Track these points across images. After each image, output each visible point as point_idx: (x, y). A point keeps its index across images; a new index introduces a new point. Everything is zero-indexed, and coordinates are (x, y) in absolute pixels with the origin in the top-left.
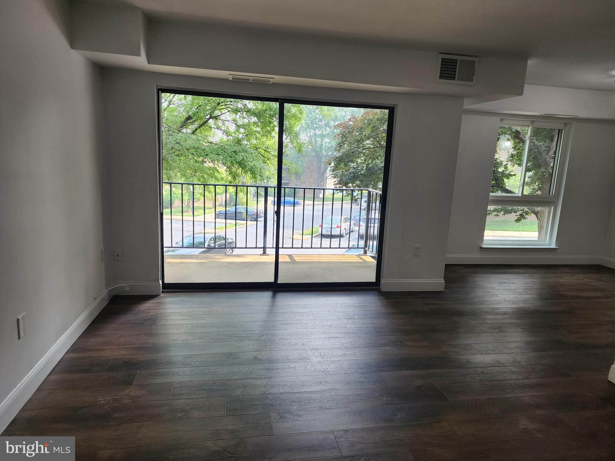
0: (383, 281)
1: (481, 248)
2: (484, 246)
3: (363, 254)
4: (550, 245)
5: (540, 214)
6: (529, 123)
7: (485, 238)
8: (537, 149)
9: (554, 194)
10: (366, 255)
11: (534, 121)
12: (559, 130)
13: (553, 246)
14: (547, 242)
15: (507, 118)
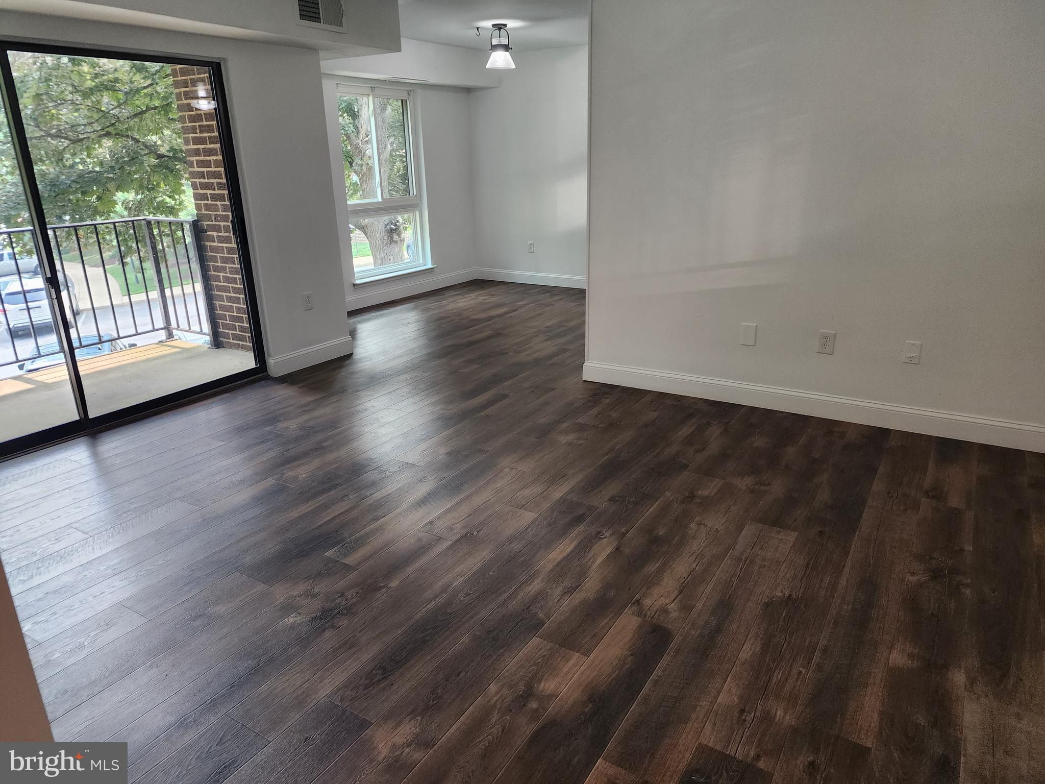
0: (271, 362)
1: (354, 285)
2: (357, 282)
3: (167, 339)
4: (425, 265)
5: (369, 229)
6: (369, 91)
7: (356, 270)
8: (343, 129)
9: (415, 194)
10: (174, 339)
11: (374, 87)
12: (402, 100)
13: (429, 266)
14: (421, 261)
15: (344, 83)
